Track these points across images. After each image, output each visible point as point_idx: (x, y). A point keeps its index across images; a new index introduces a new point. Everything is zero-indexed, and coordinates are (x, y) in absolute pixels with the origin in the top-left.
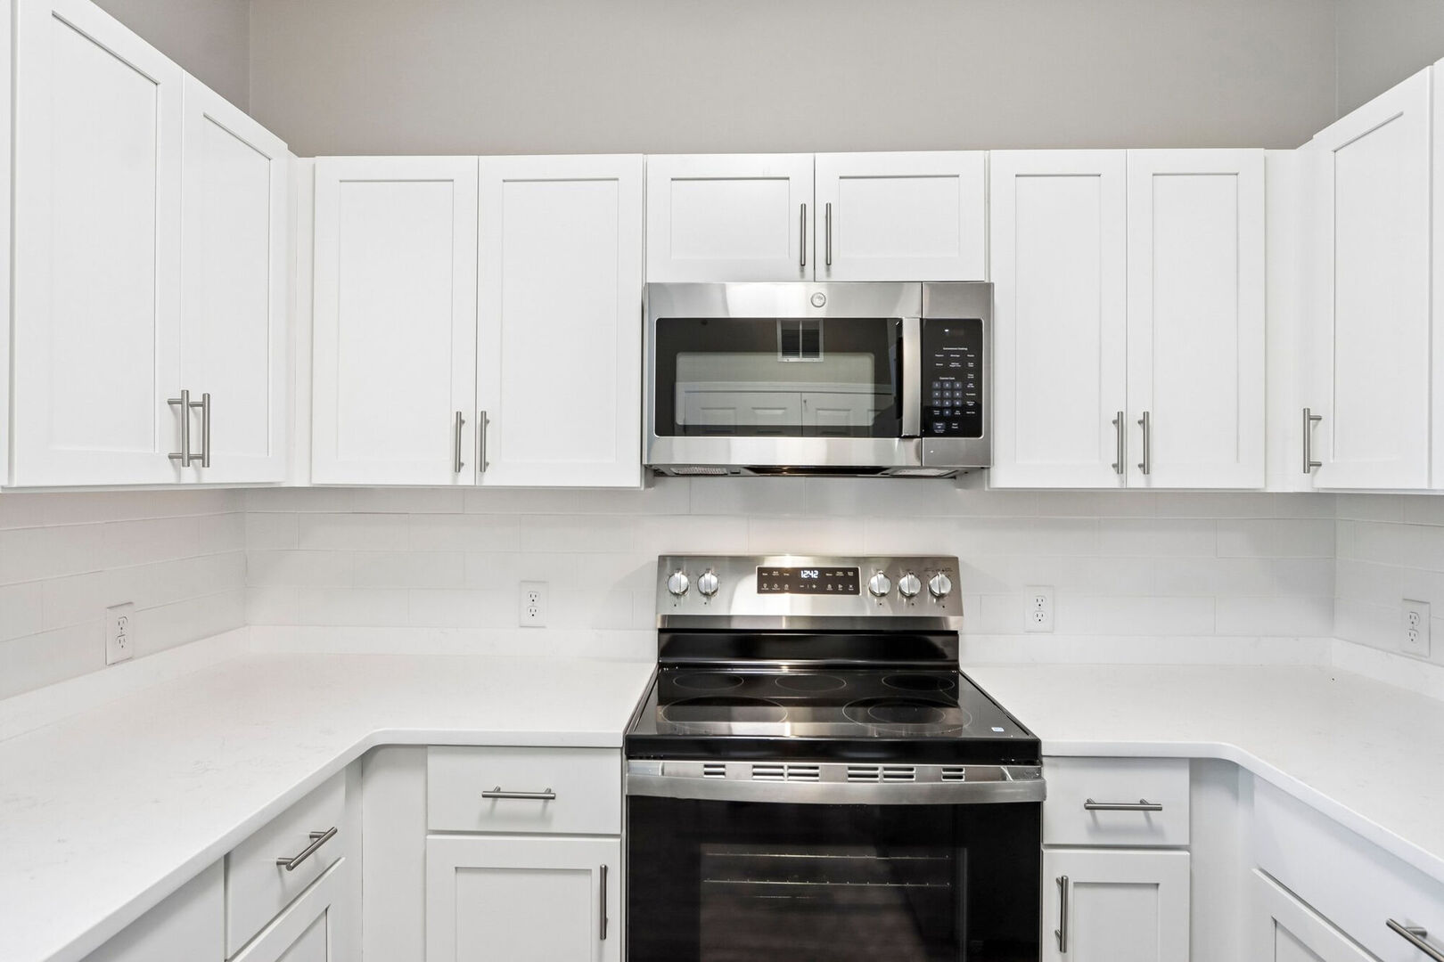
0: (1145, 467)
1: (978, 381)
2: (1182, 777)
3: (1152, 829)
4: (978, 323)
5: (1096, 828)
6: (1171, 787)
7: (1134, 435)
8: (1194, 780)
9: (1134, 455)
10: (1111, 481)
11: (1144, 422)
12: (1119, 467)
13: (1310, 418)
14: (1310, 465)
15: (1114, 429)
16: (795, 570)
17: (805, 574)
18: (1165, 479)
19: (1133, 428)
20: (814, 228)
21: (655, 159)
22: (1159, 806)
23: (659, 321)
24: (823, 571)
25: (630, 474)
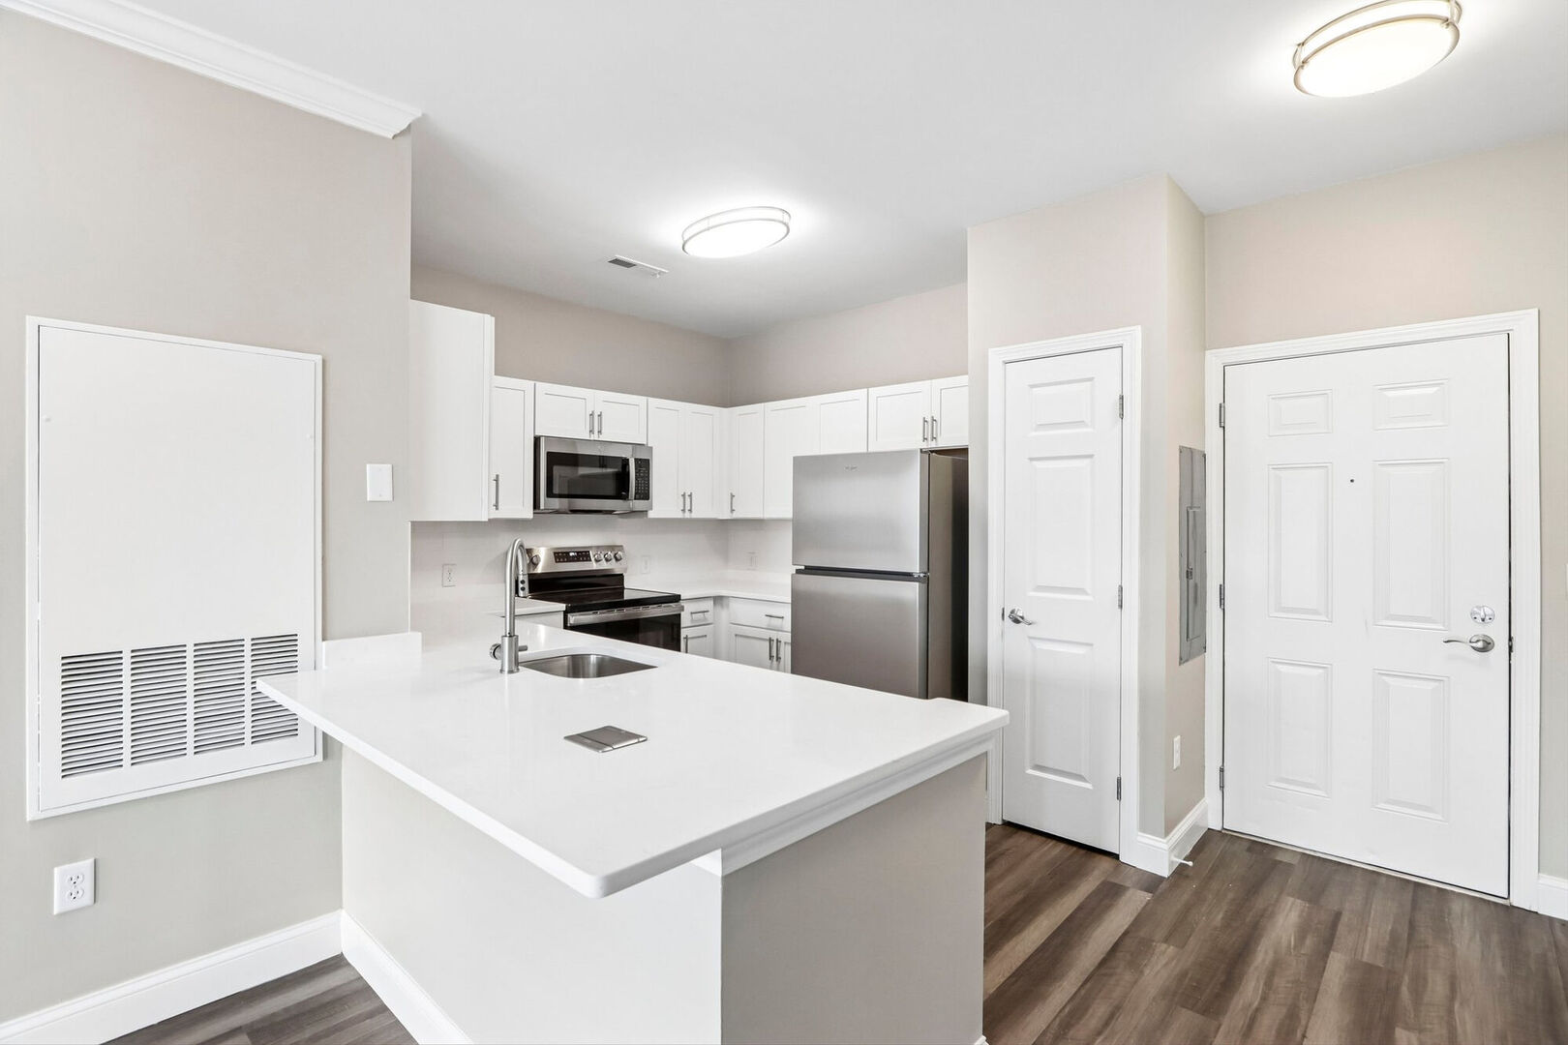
0: (690, 510)
1: (649, 480)
2: (712, 602)
3: (705, 619)
4: (648, 460)
5: (692, 620)
6: (708, 605)
7: (688, 499)
8: (715, 603)
9: (688, 507)
10: (680, 515)
11: (690, 496)
12: (684, 510)
13: (732, 496)
14: (732, 511)
15: (682, 499)
16: (568, 553)
17: (571, 554)
18: (695, 515)
19: (687, 497)
20: (595, 419)
21: (538, 384)
22: (707, 611)
23: (548, 453)
24: (578, 553)
25: (528, 513)
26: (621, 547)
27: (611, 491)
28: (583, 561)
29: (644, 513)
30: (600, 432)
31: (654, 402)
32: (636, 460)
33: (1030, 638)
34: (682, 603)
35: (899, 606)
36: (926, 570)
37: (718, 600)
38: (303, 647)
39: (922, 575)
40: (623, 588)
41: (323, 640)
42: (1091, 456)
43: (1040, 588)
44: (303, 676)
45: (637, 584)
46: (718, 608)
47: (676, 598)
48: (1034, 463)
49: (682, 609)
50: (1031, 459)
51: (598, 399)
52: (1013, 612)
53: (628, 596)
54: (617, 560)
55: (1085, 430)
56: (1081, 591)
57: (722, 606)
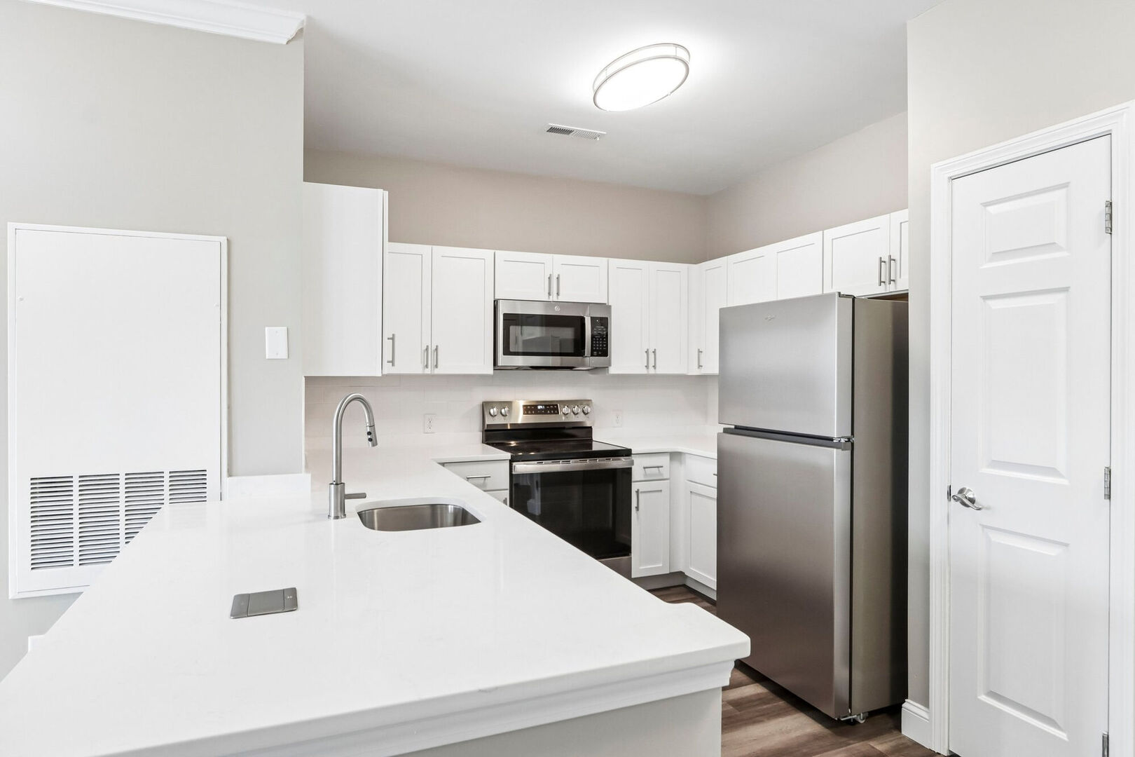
0: (654, 367)
1: (607, 337)
2: (667, 458)
3: (660, 473)
4: (607, 318)
5: (646, 475)
6: (665, 460)
7: (651, 356)
8: (671, 459)
9: (652, 363)
10: (644, 371)
11: (654, 352)
12: (647, 367)
13: (700, 352)
14: (700, 366)
15: (645, 354)
16: (536, 406)
17: (539, 407)
18: (660, 371)
19: (651, 354)
20: (553, 282)
21: (498, 252)
22: (662, 467)
23: (504, 314)
24: (546, 406)
25: (489, 370)
26: (588, 402)
27: (571, 350)
28: (551, 413)
29: (605, 368)
30: (558, 294)
31: (616, 262)
32: (593, 319)
33: (984, 527)
34: (633, 457)
35: (818, 475)
36: (849, 435)
37: (675, 456)
38: (212, 480)
39: (843, 440)
40: (591, 440)
41: (230, 475)
42: (1066, 290)
43: (996, 464)
44: (211, 505)
45: (603, 438)
46: (676, 465)
47: (627, 453)
48: (990, 302)
49: (632, 463)
50: (985, 298)
51: (556, 263)
52: (961, 491)
53: (596, 447)
54: (585, 414)
55: (1057, 255)
56: (1052, 471)
57: (681, 462)
